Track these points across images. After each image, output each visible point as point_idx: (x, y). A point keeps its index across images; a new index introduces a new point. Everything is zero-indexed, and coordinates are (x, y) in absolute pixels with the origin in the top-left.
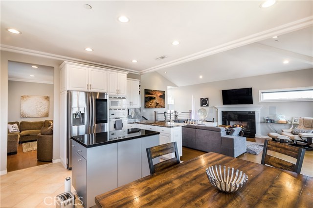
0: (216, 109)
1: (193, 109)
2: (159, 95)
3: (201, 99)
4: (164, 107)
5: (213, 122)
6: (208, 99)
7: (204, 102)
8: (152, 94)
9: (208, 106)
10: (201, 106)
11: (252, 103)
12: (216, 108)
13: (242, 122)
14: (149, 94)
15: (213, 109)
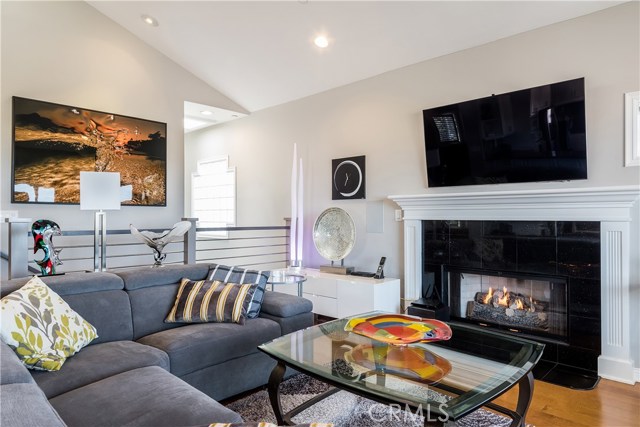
0: (397, 212)
1: (297, 213)
2: (123, 138)
3: (335, 162)
4: (162, 203)
5: (379, 276)
6: (361, 160)
7: (348, 178)
8: (72, 131)
9: (361, 195)
10: (336, 196)
11: (581, 174)
12: (394, 205)
13: (520, 281)
14: (47, 125)
15: (386, 211)
